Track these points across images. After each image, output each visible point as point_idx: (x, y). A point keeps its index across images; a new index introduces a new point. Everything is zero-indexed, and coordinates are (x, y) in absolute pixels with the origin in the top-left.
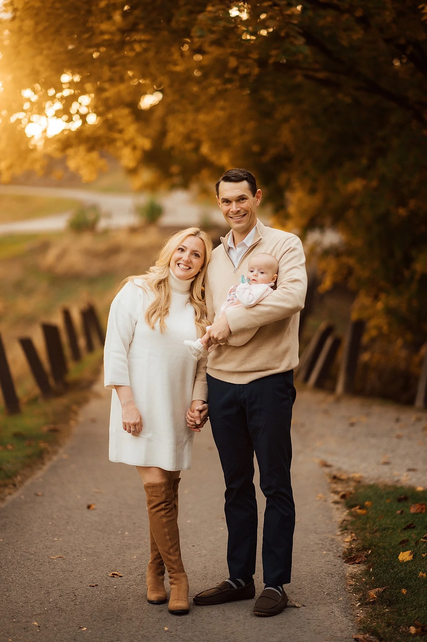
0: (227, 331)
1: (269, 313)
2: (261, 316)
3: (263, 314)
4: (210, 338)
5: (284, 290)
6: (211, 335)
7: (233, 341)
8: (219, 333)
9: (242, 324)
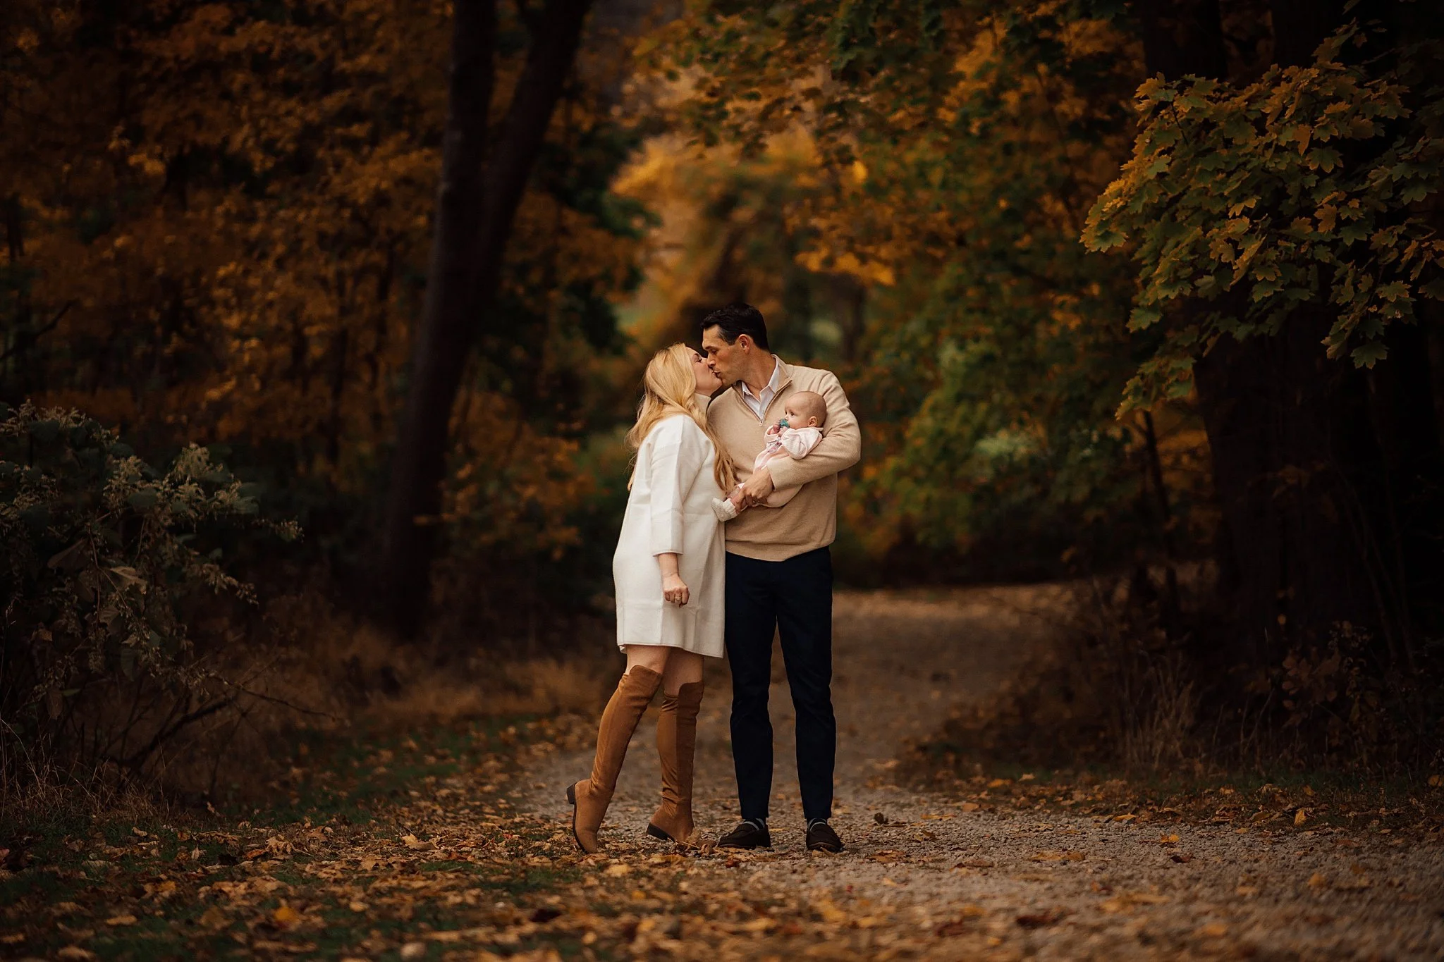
0: (769, 486)
1: (822, 465)
2: (812, 469)
3: (814, 467)
4: (745, 498)
5: (839, 437)
6: (748, 493)
7: (775, 500)
8: (759, 490)
9: (787, 479)
